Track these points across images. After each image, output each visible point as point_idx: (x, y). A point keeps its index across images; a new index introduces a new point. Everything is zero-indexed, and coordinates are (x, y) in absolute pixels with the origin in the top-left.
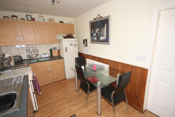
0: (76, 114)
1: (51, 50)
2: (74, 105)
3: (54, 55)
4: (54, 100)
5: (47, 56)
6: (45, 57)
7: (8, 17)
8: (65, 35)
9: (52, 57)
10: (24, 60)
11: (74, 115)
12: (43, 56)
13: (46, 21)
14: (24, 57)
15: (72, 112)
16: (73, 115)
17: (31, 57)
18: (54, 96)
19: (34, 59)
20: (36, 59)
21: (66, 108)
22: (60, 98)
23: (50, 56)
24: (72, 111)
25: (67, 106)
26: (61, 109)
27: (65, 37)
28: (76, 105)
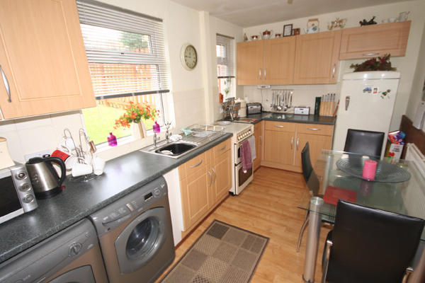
0: (271, 241)
1: (318, 100)
2: (285, 228)
3: (322, 113)
4: (268, 198)
5: (306, 111)
6: (301, 113)
7: (257, 37)
8: (360, 62)
9: (316, 118)
10: (265, 112)
11: (268, 239)
12: (298, 111)
13: (321, 31)
14: (267, 107)
15: (270, 234)
16: (266, 238)
17: (278, 109)
18: (275, 192)
19: (281, 114)
20: (285, 114)
21: (270, 221)
22: (280, 202)
23: (312, 112)
24: (271, 231)
25: (274, 219)
26: (262, 215)
27: (359, 68)
28: (289, 230)
